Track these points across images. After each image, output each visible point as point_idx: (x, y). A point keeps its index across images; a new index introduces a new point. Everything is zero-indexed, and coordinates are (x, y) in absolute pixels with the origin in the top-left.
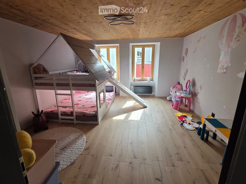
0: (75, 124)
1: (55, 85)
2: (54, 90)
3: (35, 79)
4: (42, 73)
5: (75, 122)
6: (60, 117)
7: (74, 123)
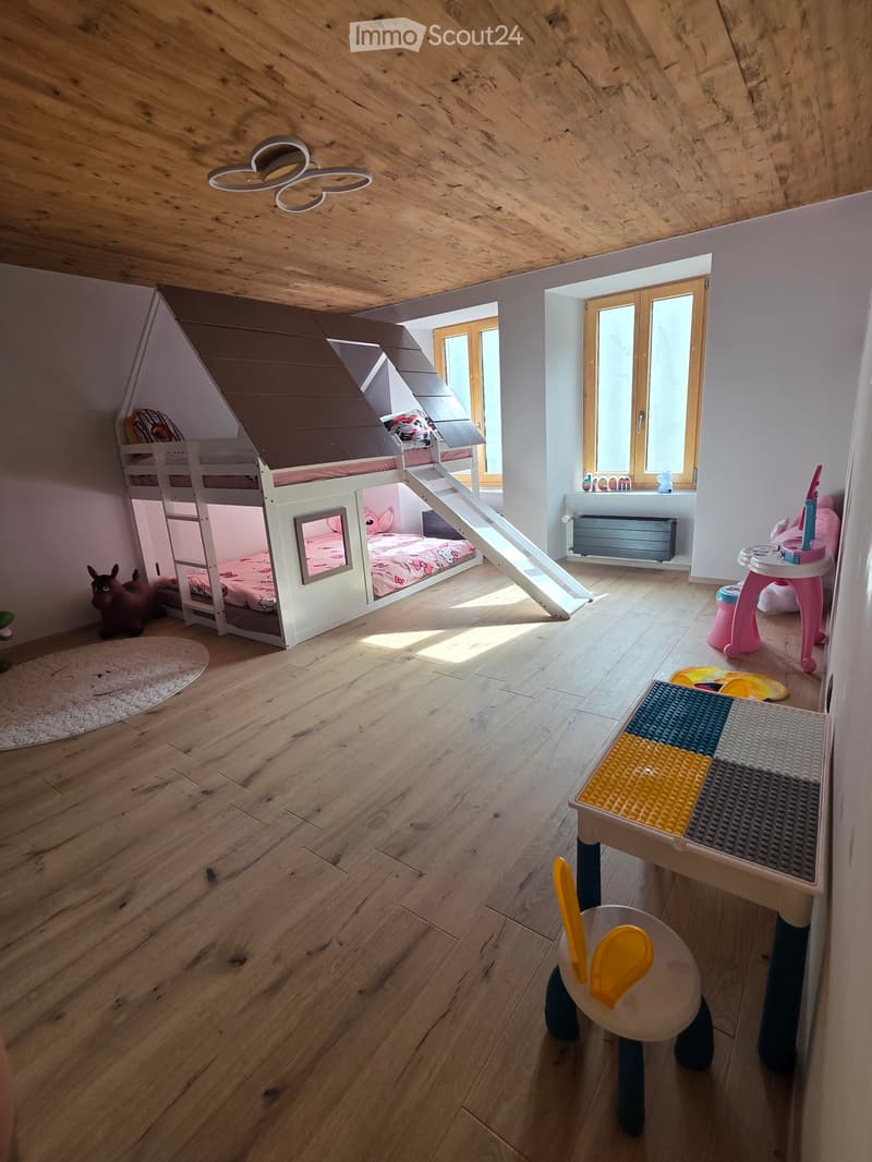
0: (220, 634)
1: (163, 481)
2: (161, 502)
3: (128, 464)
4: (144, 440)
5: (221, 626)
6: (186, 600)
7: (216, 631)
